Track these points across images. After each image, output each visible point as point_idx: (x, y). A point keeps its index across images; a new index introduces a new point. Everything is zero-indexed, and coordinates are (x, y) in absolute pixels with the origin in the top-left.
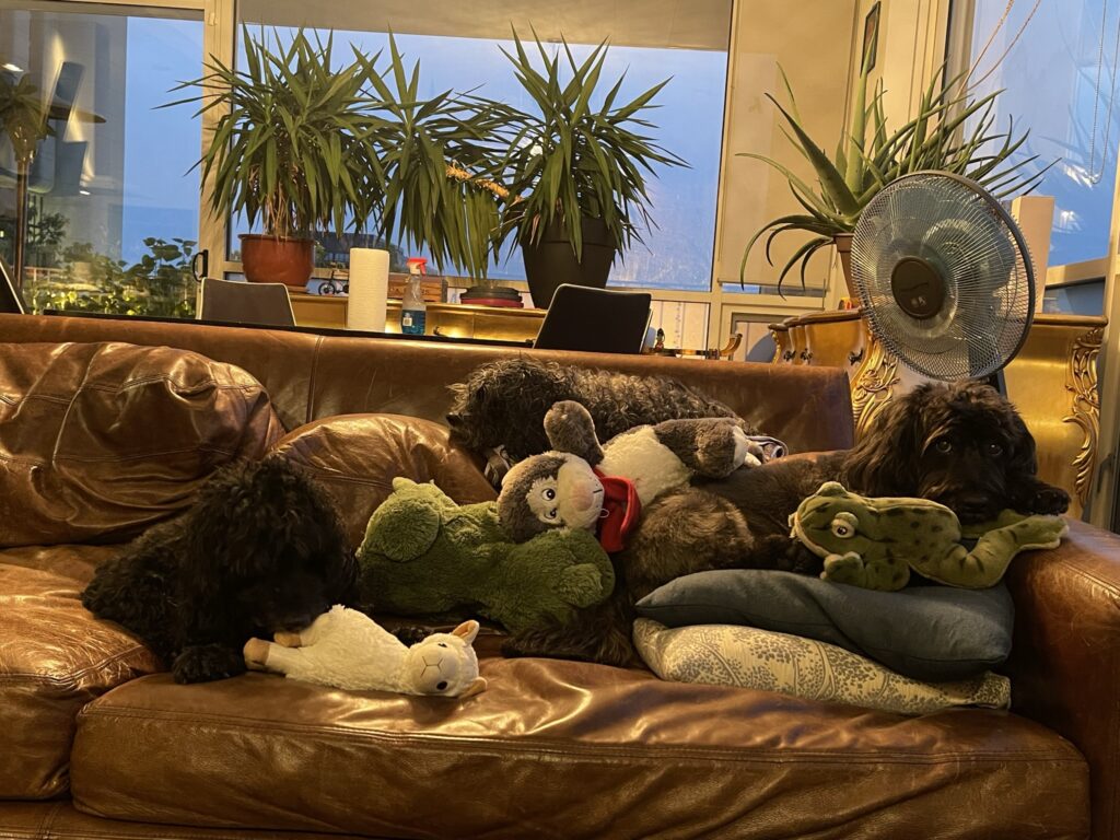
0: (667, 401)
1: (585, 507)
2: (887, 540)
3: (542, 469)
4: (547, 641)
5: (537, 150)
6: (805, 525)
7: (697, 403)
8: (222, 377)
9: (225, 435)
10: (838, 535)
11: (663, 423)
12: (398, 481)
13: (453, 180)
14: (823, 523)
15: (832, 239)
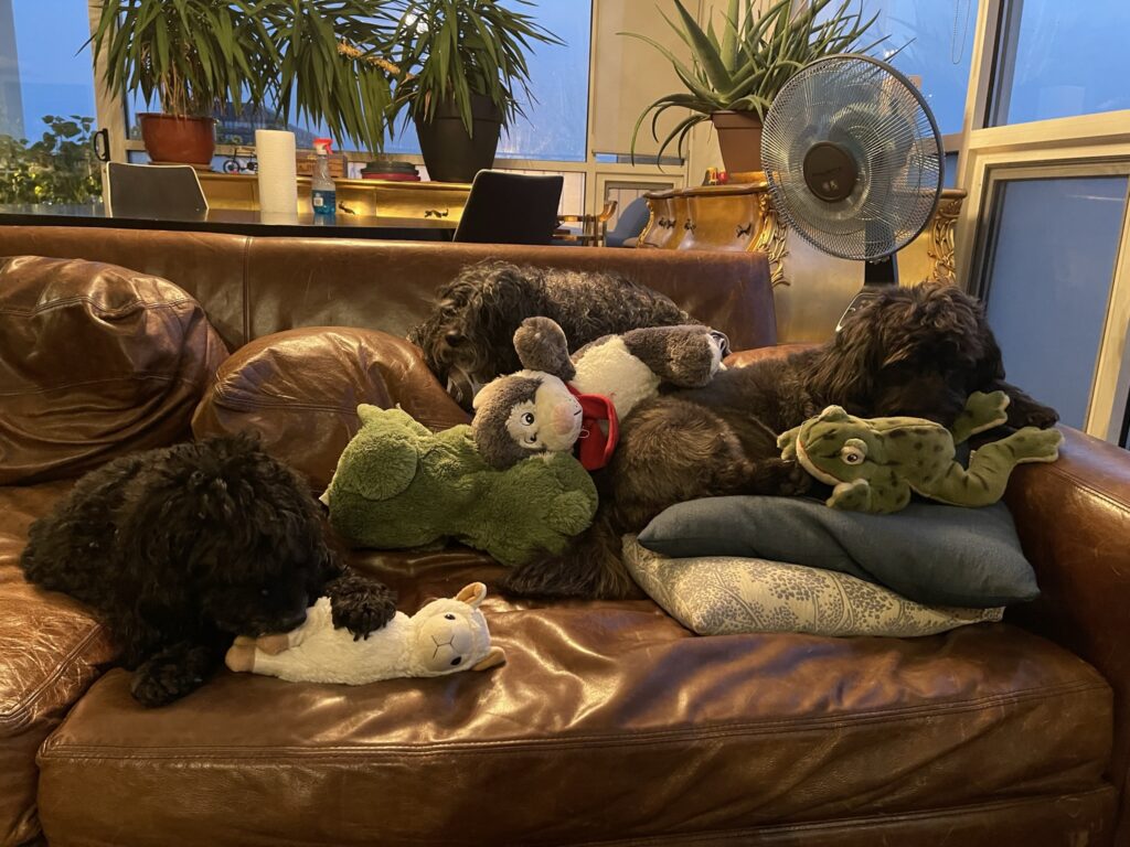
0: (620, 299)
1: (566, 430)
2: (891, 463)
3: (519, 393)
4: (545, 581)
5: (422, 27)
6: (811, 453)
7: (645, 299)
8: (148, 294)
9: (161, 360)
10: (848, 462)
11: (631, 332)
12: (365, 409)
13: (344, 57)
14: (831, 453)
15: (709, 116)
